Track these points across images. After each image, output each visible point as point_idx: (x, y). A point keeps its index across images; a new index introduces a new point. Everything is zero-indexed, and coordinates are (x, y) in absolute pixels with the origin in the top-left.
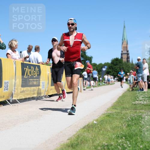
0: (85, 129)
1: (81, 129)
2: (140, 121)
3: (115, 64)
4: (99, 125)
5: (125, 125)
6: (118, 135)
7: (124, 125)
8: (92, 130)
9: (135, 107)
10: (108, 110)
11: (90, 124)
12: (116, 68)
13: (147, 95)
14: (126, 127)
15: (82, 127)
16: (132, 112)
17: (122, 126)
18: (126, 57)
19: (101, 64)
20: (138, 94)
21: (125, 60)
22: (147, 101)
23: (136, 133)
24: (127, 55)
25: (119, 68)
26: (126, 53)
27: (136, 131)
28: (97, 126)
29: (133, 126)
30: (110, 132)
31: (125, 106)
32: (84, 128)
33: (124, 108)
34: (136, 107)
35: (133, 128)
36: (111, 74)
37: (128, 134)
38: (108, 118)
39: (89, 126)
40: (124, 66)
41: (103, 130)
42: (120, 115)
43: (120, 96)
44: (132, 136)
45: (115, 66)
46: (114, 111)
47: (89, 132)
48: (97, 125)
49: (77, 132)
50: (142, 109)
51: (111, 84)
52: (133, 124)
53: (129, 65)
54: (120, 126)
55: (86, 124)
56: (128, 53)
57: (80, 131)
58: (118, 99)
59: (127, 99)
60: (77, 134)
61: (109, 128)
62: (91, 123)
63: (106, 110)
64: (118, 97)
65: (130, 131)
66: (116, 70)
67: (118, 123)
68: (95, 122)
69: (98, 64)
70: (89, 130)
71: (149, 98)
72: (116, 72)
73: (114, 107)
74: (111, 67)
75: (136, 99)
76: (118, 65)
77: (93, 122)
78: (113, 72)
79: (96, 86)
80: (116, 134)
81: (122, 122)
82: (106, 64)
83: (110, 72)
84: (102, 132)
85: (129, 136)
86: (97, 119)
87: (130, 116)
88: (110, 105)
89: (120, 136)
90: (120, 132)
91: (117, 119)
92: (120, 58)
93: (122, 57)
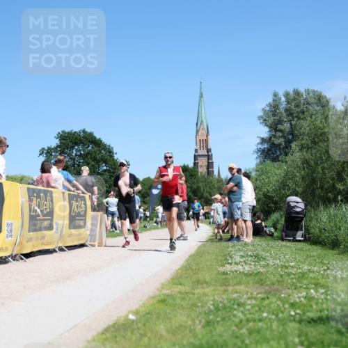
5: (200, 321)
9: (225, 280)
13: (251, 250)
16: (218, 290)
17: (194, 325)
22: (250, 264)
31: (201, 278)
33: (199, 280)
34: (227, 278)
38: (161, 306)
41: (149, 335)
42: (190, 299)
46: (177, 289)
50: (239, 283)
54: (190, 326)
59: (207, 260)
61: (164, 330)
67: (185, 318)
71: (256, 257)
73: (177, 279)
75: (226, 259)
80: (178, 345)
81: (193, 315)
84: (146, 340)
87: (212, 300)
90: (188, 339)
91: (183, 308)
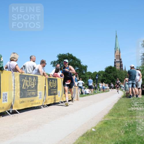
0: (85, 137)
1: (80, 137)
2: (137, 127)
3: (109, 72)
4: (97, 133)
5: (123, 131)
6: (116, 142)
7: (121, 132)
8: (91, 138)
10: (105, 117)
11: (89, 132)
12: (110, 76)
13: (141, 101)
14: (124, 134)
15: (81, 135)
16: (129, 118)
17: (120, 133)
18: (120, 65)
19: (96, 72)
20: (132, 101)
21: (118, 68)
22: (141, 107)
23: (134, 139)
24: (120, 63)
25: (113, 76)
26: (119, 61)
27: (134, 138)
28: (96, 134)
29: (130, 132)
30: (109, 139)
31: (121, 113)
32: (83, 136)
33: (120, 114)
34: (132, 113)
35: (131, 134)
36: (106, 82)
37: (127, 140)
38: (105, 125)
39: (87, 133)
40: (118, 74)
41: (101, 137)
42: (117, 122)
43: (115, 103)
44: (130, 142)
45: (109, 74)
46: (111, 118)
47: (88, 140)
48: (96, 132)
49: (77, 140)
50: (138, 115)
51: (106, 92)
52: (130, 130)
53: (122, 73)
54: (118, 133)
55: (85, 132)
56: (121, 61)
57: (80, 139)
58: (114, 106)
59: (123, 106)
60: (76, 142)
61: (108, 135)
62: (89, 130)
63: (103, 117)
64: (114, 104)
65: (129, 137)
66: (110, 78)
67: (116, 130)
68: (93, 130)
69: (92, 73)
70: (88, 138)
72: (111, 79)
73: (111, 114)
74: (106, 75)
75: (131, 105)
76: (112, 73)
77: (92, 129)
78: (107, 79)
79: (92, 94)
80: (114, 141)
81: (119, 129)
82: (101, 72)
83: (104, 80)
84: (100, 139)
85: (127, 143)
86: (95, 127)
87: (127, 122)
88: (106, 112)
89: (119, 143)
90: (118, 139)
91: (115, 126)
92: (113, 66)
93: (115, 65)
